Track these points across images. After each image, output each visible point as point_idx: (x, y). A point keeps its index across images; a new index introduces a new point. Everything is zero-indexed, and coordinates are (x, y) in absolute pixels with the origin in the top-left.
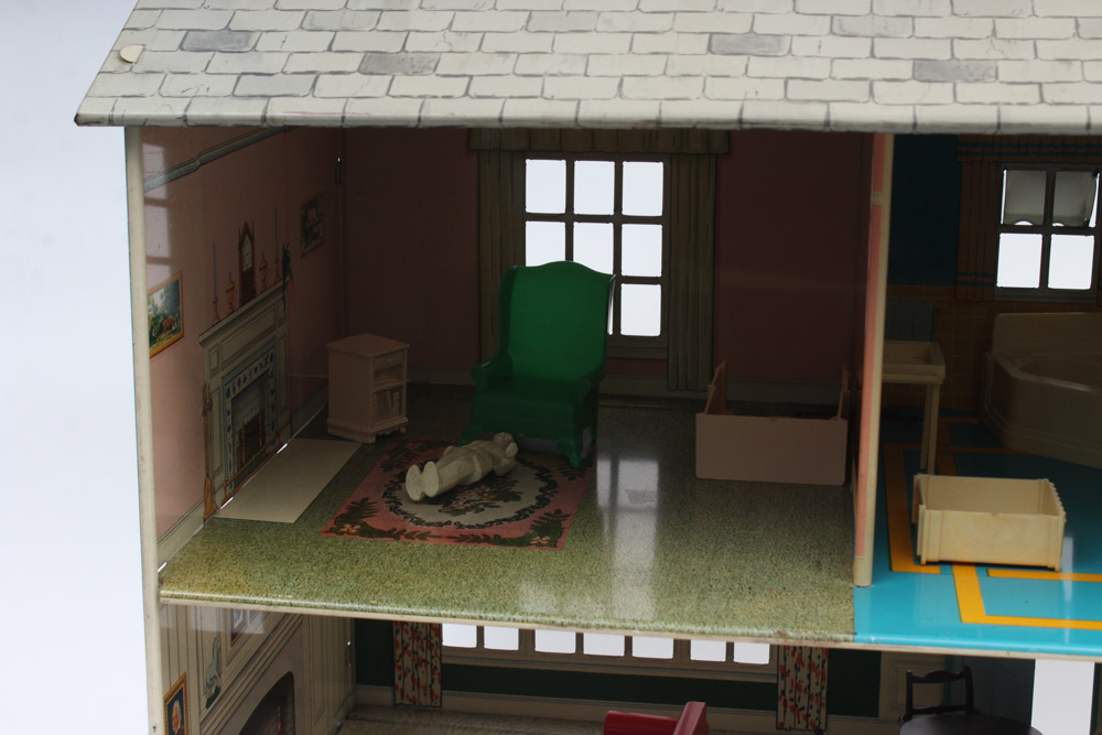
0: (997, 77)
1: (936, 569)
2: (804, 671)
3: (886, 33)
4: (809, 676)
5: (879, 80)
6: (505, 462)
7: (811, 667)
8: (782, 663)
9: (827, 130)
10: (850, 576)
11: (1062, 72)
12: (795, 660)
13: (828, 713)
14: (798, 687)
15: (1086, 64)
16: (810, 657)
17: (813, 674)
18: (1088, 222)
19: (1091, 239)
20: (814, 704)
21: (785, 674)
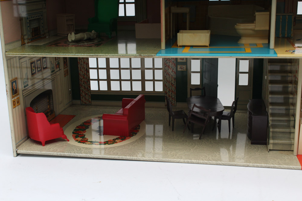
2: (171, 92)
4: (172, 94)
6: (92, 35)
7: (172, 91)
8: (166, 90)
10: (160, 48)
12: (168, 90)
13: (176, 102)
14: (169, 96)
16: (172, 89)
17: (173, 93)
20: (173, 100)
21: (166, 93)
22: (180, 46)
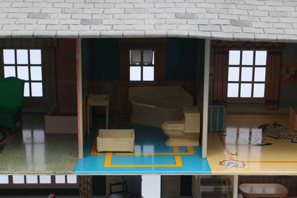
0: (102, 23)
1: (102, 154)
2: (86, 185)
3: (76, 13)
4: (87, 186)
5: (71, 25)
7: (88, 183)
8: (80, 183)
9: (56, 38)
10: (78, 157)
11: (119, 22)
12: (83, 182)
13: (93, 195)
14: (84, 189)
15: (125, 20)
16: (87, 181)
18: (152, 63)
19: (153, 67)
20: (89, 193)
21: (81, 185)
22: (100, 152)
